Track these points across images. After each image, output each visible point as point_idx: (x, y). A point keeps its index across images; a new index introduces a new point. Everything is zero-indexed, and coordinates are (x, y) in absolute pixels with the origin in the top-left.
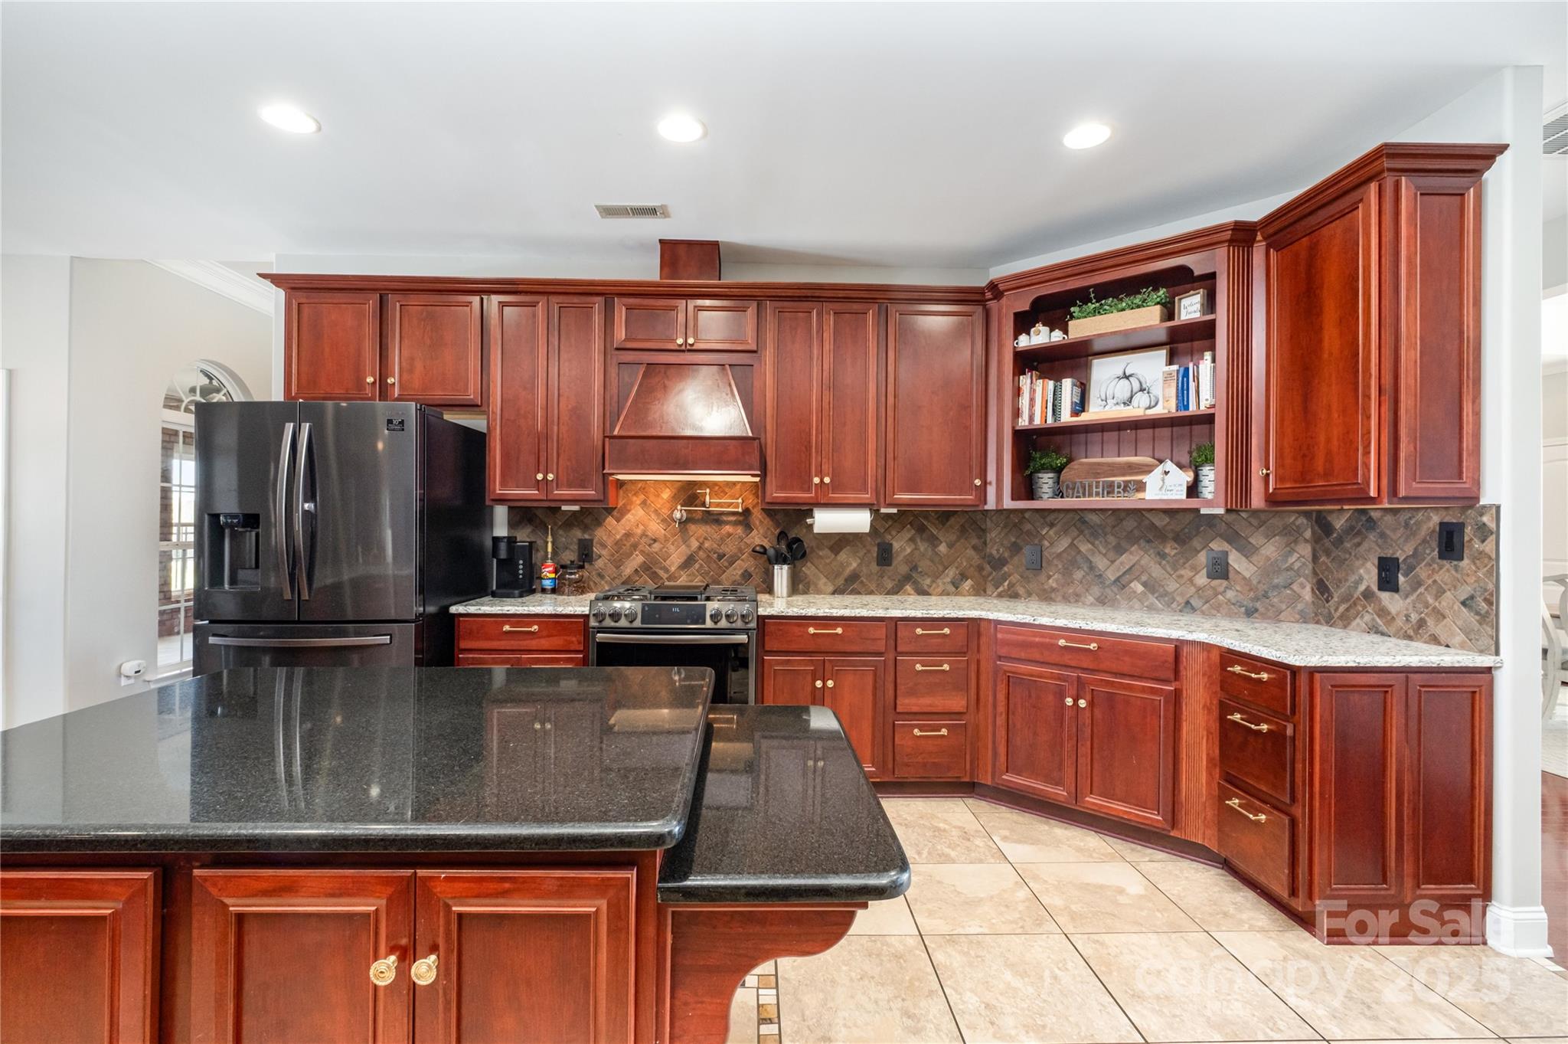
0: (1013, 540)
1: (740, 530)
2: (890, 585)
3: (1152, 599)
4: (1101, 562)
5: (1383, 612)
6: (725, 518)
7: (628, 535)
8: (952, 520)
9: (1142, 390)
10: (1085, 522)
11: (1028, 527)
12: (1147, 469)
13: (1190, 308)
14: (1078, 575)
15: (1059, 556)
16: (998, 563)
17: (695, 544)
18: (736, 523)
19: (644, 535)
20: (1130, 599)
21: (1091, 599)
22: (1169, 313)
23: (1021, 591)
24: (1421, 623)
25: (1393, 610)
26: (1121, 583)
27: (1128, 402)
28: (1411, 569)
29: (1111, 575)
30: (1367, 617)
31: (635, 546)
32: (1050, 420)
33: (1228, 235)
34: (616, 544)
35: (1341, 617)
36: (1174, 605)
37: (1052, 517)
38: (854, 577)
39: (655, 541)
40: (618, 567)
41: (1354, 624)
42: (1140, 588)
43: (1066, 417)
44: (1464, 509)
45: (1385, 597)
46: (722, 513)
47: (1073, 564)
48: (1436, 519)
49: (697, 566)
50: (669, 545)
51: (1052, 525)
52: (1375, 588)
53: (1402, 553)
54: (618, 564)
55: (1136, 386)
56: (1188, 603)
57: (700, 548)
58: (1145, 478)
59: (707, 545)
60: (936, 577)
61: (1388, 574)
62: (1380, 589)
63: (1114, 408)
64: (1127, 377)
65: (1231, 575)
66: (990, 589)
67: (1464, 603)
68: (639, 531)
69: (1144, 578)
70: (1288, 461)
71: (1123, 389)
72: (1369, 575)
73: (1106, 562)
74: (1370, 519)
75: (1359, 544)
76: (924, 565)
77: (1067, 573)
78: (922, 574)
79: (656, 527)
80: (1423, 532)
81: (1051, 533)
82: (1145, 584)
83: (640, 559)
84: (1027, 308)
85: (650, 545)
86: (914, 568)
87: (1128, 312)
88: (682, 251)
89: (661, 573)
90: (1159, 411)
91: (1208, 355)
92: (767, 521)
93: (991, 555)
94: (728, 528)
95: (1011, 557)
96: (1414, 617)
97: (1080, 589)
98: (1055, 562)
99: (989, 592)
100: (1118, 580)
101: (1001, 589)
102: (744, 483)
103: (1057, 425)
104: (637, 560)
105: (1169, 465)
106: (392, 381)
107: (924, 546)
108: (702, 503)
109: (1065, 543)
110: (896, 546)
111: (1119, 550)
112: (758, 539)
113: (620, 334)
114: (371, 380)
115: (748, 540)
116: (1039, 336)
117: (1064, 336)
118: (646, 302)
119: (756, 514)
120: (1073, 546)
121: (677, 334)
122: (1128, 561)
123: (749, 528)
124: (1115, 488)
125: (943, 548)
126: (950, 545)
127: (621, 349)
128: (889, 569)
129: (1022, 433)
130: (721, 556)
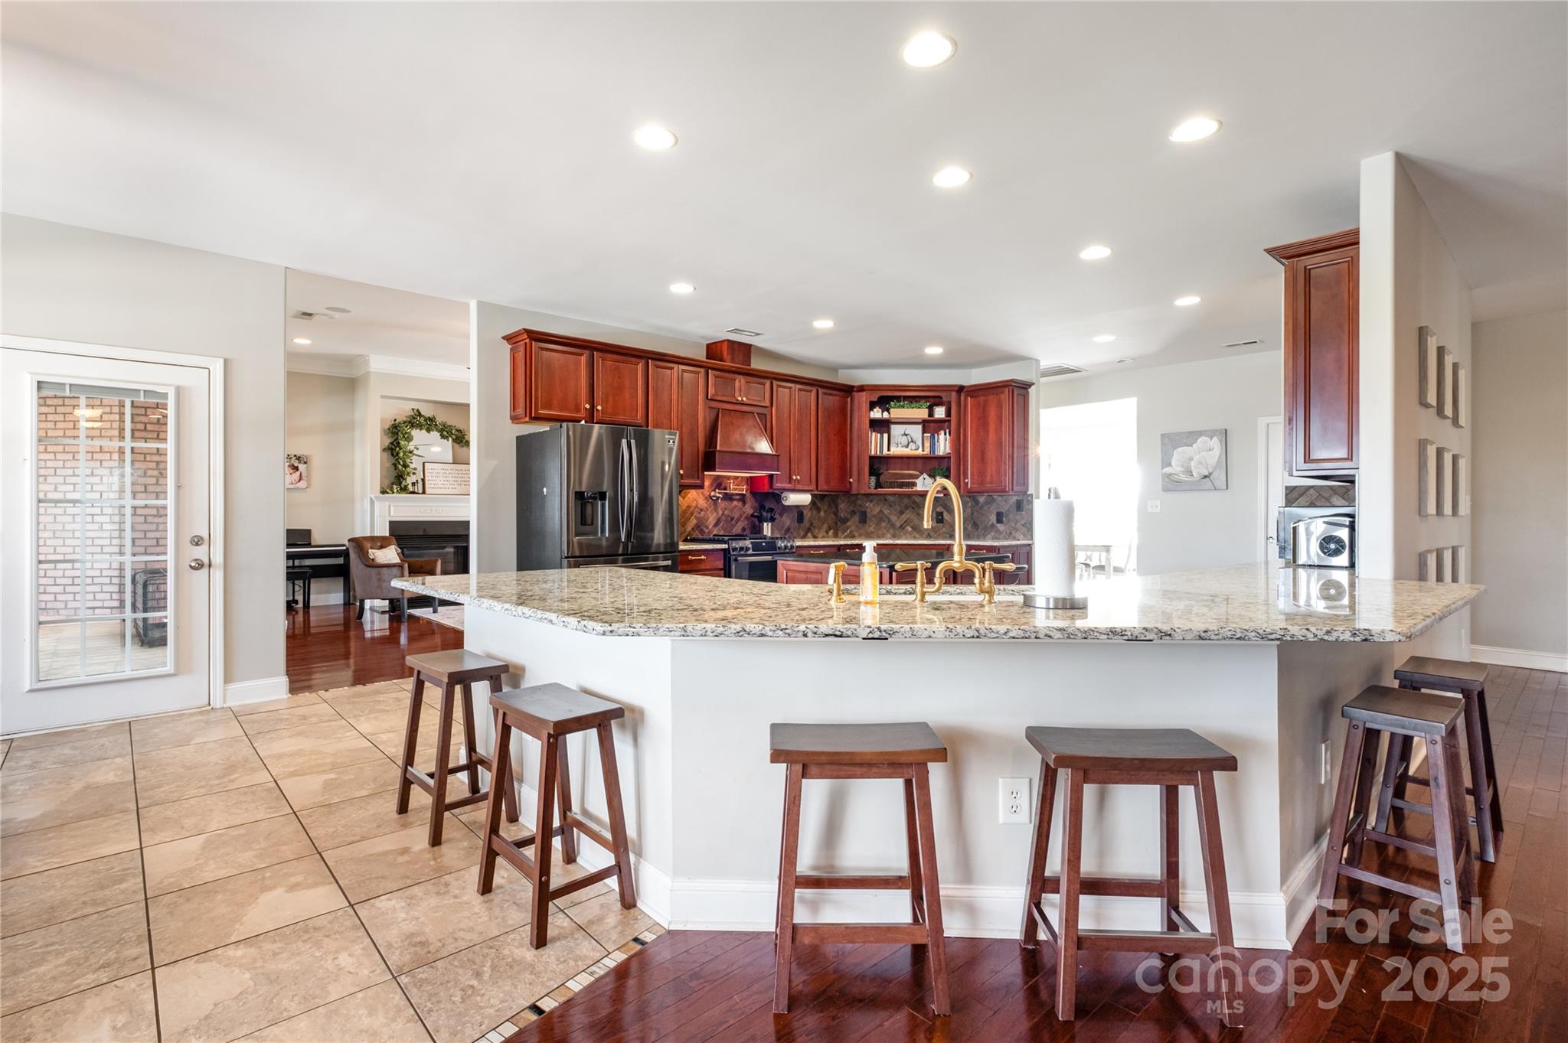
0: (852, 509)
1: (740, 504)
2: (802, 534)
3: (915, 534)
4: (893, 518)
5: (998, 531)
6: (734, 497)
7: (689, 507)
8: (826, 499)
9: (912, 441)
10: (886, 500)
11: (859, 502)
12: (917, 477)
13: (940, 412)
14: (884, 524)
15: (874, 516)
16: (845, 521)
17: (720, 513)
18: (739, 500)
19: (696, 507)
20: (905, 534)
21: (889, 536)
22: (931, 414)
23: (856, 534)
24: (1011, 533)
25: (1001, 530)
26: (902, 527)
27: (907, 446)
28: (1008, 515)
29: (898, 524)
30: (992, 534)
31: (692, 514)
32: (878, 453)
33: (957, 389)
34: (683, 512)
35: (983, 535)
36: (924, 536)
37: (871, 497)
38: (788, 530)
39: (702, 510)
40: (683, 526)
41: (987, 537)
42: (910, 529)
43: (885, 452)
44: (1023, 495)
45: (998, 525)
46: (733, 494)
47: (881, 520)
48: (1015, 498)
49: (721, 524)
50: (708, 512)
51: (871, 501)
52: (995, 522)
53: (1004, 509)
54: (684, 525)
55: (910, 440)
56: (929, 534)
57: (723, 514)
58: (917, 481)
59: (726, 512)
60: (820, 528)
61: (1000, 518)
62: (997, 523)
63: (902, 449)
64: (906, 435)
65: (945, 521)
66: (840, 533)
67: (1023, 525)
68: (694, 504)
69: (912, 525)
70: (976, 477)
71: (904, 440)
72: (993, 518)
73: (896, 518)
74: (993, 498)
75: (989, 508)
76: (815, 523)
77: (878, 524)
78: (814, 527)
79: (702, 503)
80: (1011, 503)
81: (871, 505)
82: (912, 527)
83: (695, 521)
84: (876, 400)
85: (699, 513)
86: (811, 524)
87: (915, 409)
88: (736, 345)
89: (705, 529)
90: (920, 452)
91: (942, 432)
92: (752, 499)
93: (841, 517)
94: (735, 503)
95: (851, 518)
96: (1008, 532)
97: (885, 531)
98: (873, 519)
99: (839, 535)
100: (901, 526)
101: (846, 534)
102: (742, 477)
103: (881, 455)
104: (693, 522)
105: (925, 475)
106: (599, 408)
107: (815, 512)
108: (725, 489)
109: (877, 510)
110: (805, 513)
111: (902, 513)
112: (748, 509)
113: (711, 391)
114: (587, 406)
115: (744, 510)
116: (877, 414)
117: (886, 415)
118: (723, 374)
119: (748, 495)
120: (881, 511)
121: (737, 394)
122: (904, 517)
123: (744, 503)
124: (902, 485)
125: (822, 513)
126: (825, 512)
127: (711, 400)
128: (802, 525)
129: (872, 458)
130: (732, 519)
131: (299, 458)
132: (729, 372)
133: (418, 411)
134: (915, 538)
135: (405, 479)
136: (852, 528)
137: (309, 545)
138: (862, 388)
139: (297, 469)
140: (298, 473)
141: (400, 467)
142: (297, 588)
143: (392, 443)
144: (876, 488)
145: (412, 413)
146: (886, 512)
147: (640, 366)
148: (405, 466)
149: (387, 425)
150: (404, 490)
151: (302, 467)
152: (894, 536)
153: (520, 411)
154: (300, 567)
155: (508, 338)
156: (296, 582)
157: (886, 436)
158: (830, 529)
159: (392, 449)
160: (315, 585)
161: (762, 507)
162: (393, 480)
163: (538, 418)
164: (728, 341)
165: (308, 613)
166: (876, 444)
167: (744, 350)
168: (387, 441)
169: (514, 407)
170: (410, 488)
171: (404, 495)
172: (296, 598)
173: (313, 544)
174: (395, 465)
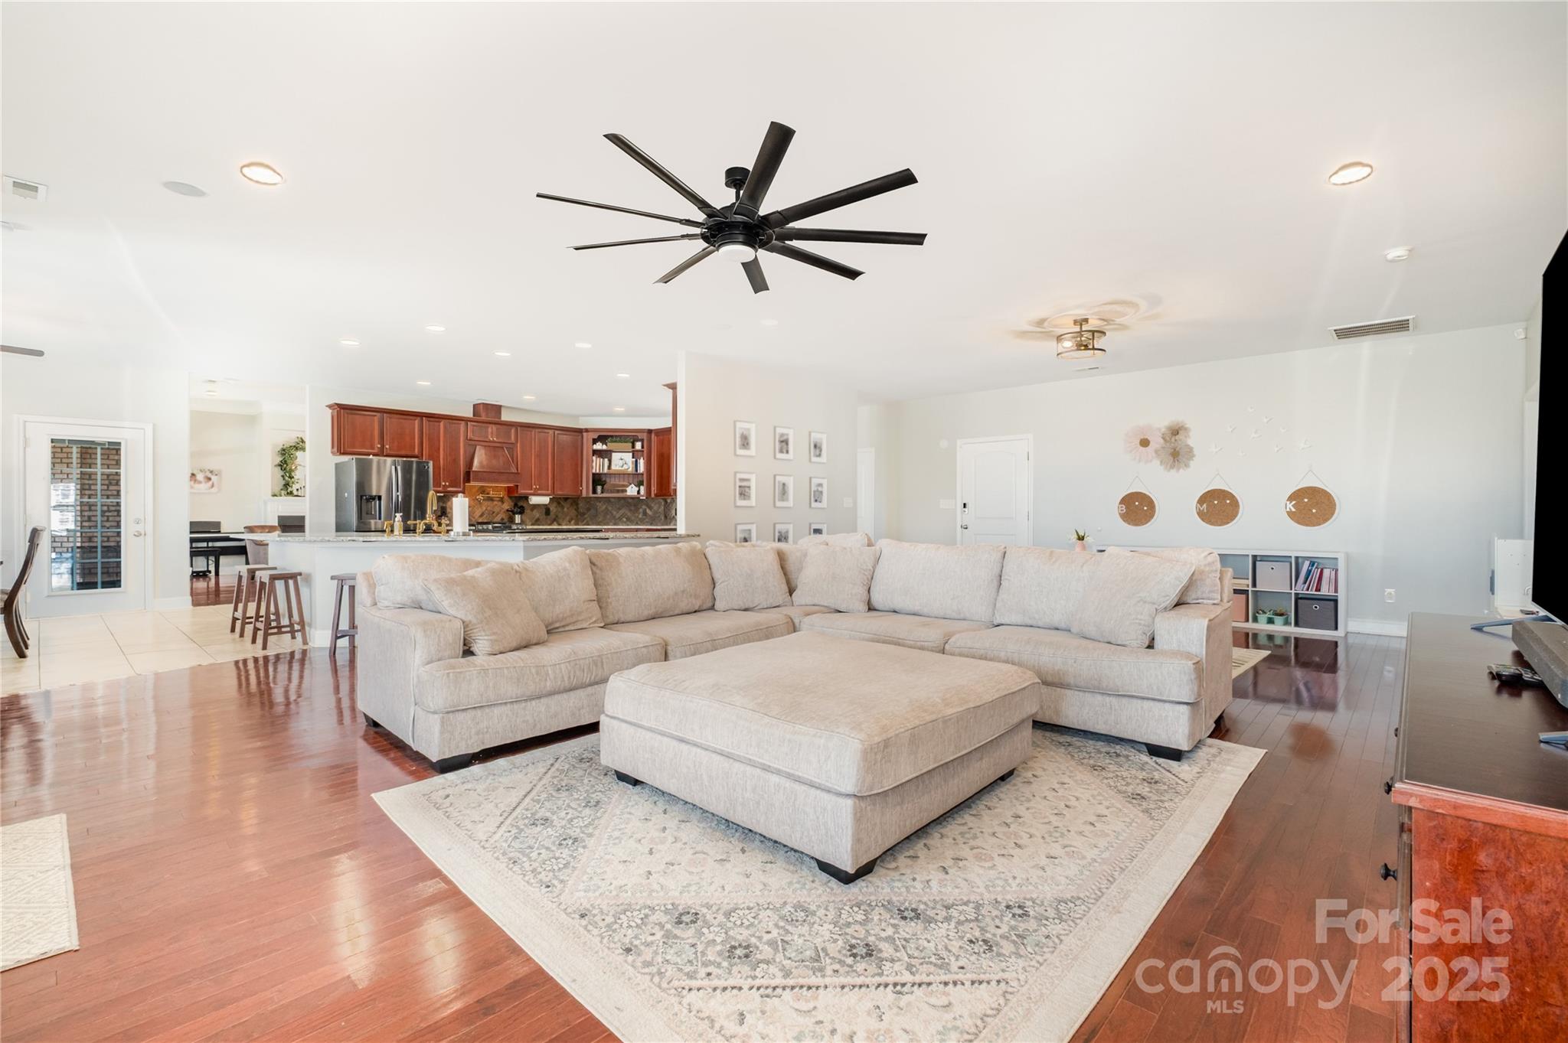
0: (588, 507)
1: (500, 503)
2: (549, 522)
3: (628, 523)
4: (615, 513)
6: (495, 499)
8: (562, 500)
9: (625, 464)
10: (610, 501)
11: (592, 503)
12: (627, 486)
13: (638, 446)
14: (608, 517)
15: (602, 511)
16: (583, 514)
17: (484, 509)
18: (499, 501)
21: (611, 524)
22: (633, 446)
23: (590, 523)
27: (622, 467)
29: (617, 517)
32: (601, 471)
33: (647, 431)
37: (601, 500)
38: (538, 520)
42: (625, 520)
43: (606, 470)
46: (494, 497)
47: (606, 514)
49: (485, 516)
50: (475, 509)
51: (602, 502)
56: (637, 523)
57: (486, 509)
58: (626, 489)
59: (489, 508)
60: (564, 519)
63: (618, 469)
64: (621, 461)
65: (646, 515)
66: (579, 522)
69: (626, 517)
71: (620, 463)
76: (560, 515)
77: (605, 516)
78: (559, 518)
81: (601, 504)
84: (596, 438)
86: (555, 516)
87: (624, 444)
88: (490, 406)
90: (630, 470)
91: (642, 459)
92: (509, 500)
93: (580, 512)
94: (495, 503)
95: (586, 512)
97: (609, 521)
98: (602, 513)
101: (583, 522)
102: (500, 487)
103: (603, 472)
105: (633, 485)
106: (387, 447)
107: (559, 509)
108: (488, 494)
109: (604, 507)
110: (551, 509)
111: (619, 509)
112: (507, 506)
113: (470, 435)
114: (379, 446)
115: (503, 507)
116: (599, 446)
117: (604, 447)
118: (480, 424)
119: (506, 498)
120: (606, 508)
121: (490, 436)
122: (622, 512)
123: (503, 502)
124: (618, 491)
125: (565, 509)
126: (568, 509)
127: (470, 440)
128: (549, 517)
129: (593, 474)
130: (494, 512)
131: (211, 472)
132: (487, 423)
133: (301, 439)
134: (628, 525)
135: (292, 487)
136: (588, 519)
137: (219, 532)
138: (587, 430)
139: (210, 479)
140: (211, 483)
141: (287, 478)
142: (210, 562)
143: (281, 462)
144: (602, 492)
145: (297, 440)
146: (610, 508)
147: (417, 422)
148: (291, 477)
149: (279, 449)
150: (291, 493)
151: (214, 478)
152: (615, 524)
153: (335, 449)
154: (214, 547)
155: (330, 407)
156: (210, 558)
157: (606, 460)
158: (572, 519)
159: (280, 465)
160: (223, 560)
161: (516, 505)
162: (282, 487)
163: (344, 453)
164: (483, 404)
165: (218, 578)
166: (598, 465)
167: (497, 409)
168: (279, 459)
169: (333, 447)
170: (295, 493)
171: (290, 498)
172: (210, 569)
173: (222, 531)
174: (283, 476)
